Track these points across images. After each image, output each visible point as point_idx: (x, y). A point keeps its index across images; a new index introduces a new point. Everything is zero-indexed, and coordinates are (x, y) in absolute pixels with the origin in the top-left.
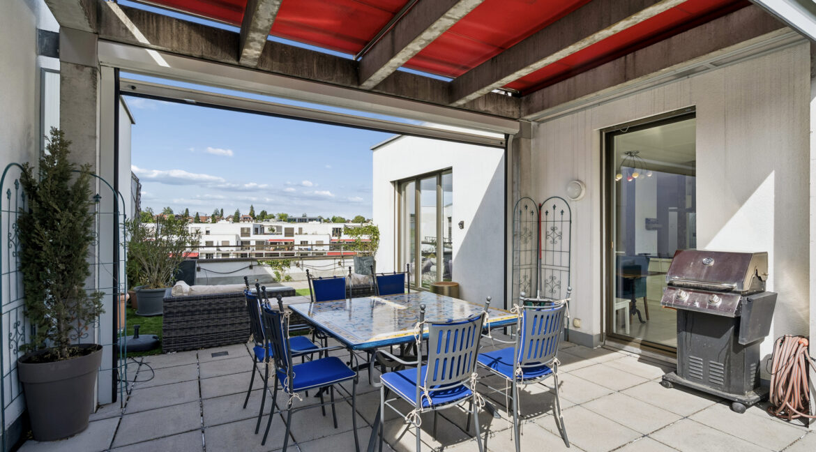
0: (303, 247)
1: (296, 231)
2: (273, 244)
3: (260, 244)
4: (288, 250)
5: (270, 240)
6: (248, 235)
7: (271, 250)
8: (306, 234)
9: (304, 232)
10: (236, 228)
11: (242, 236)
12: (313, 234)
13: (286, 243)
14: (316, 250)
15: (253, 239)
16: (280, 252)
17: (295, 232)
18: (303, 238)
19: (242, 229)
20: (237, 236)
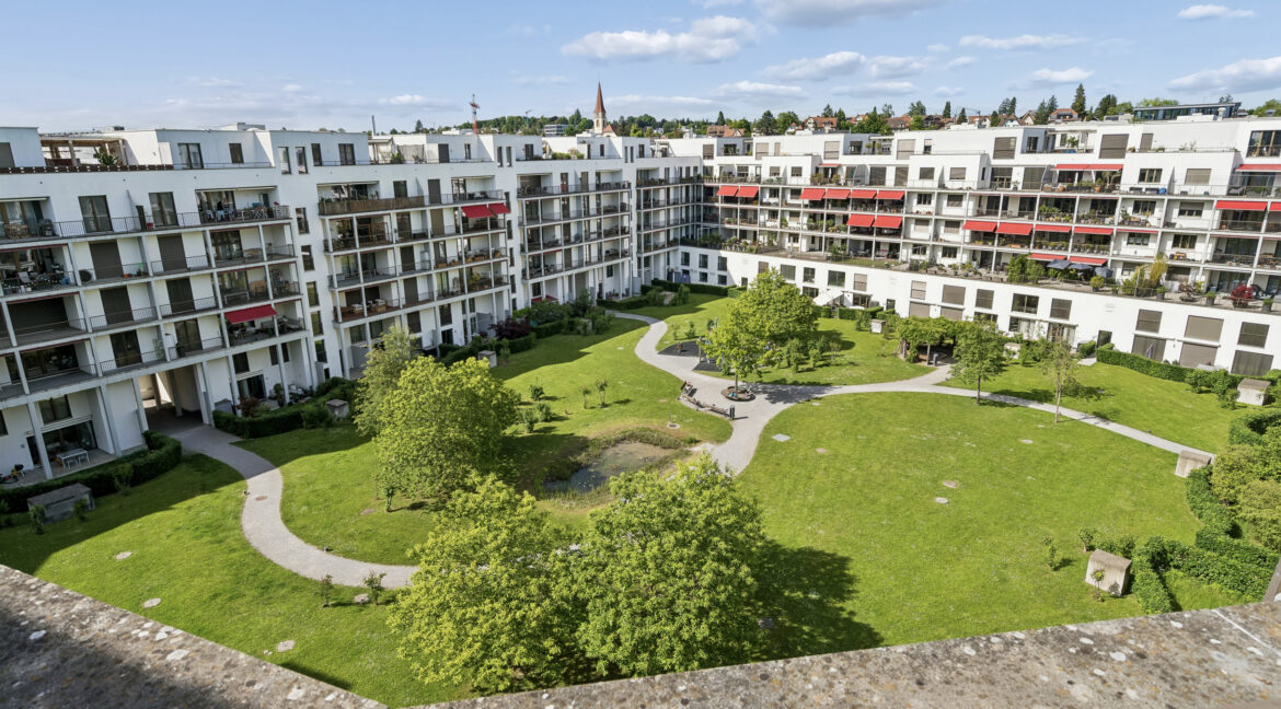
0: (1144, 186)
1: (1134, 141)
2: (1067, 176)
3: (1033, 175)
4: (1102, 191)
5: (1059, 166)
6: (1010, 153)
7: (1059, 191)
8: (1162, 150)
9: (1155, 145)
10: (986, 139)
11: (994, 157)
12: (1182, 150)
13: (1099, 175)
14: (1184, 193)
15: (1020, 162)
16: (1078, 195)
17: (1129, 146)
18: (1149, 161)
19: (998, 141)
20: (984, 156)
